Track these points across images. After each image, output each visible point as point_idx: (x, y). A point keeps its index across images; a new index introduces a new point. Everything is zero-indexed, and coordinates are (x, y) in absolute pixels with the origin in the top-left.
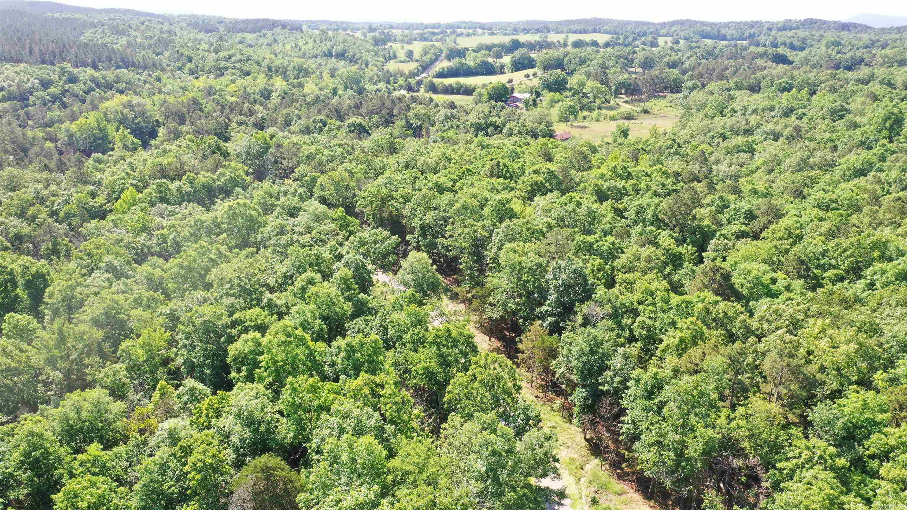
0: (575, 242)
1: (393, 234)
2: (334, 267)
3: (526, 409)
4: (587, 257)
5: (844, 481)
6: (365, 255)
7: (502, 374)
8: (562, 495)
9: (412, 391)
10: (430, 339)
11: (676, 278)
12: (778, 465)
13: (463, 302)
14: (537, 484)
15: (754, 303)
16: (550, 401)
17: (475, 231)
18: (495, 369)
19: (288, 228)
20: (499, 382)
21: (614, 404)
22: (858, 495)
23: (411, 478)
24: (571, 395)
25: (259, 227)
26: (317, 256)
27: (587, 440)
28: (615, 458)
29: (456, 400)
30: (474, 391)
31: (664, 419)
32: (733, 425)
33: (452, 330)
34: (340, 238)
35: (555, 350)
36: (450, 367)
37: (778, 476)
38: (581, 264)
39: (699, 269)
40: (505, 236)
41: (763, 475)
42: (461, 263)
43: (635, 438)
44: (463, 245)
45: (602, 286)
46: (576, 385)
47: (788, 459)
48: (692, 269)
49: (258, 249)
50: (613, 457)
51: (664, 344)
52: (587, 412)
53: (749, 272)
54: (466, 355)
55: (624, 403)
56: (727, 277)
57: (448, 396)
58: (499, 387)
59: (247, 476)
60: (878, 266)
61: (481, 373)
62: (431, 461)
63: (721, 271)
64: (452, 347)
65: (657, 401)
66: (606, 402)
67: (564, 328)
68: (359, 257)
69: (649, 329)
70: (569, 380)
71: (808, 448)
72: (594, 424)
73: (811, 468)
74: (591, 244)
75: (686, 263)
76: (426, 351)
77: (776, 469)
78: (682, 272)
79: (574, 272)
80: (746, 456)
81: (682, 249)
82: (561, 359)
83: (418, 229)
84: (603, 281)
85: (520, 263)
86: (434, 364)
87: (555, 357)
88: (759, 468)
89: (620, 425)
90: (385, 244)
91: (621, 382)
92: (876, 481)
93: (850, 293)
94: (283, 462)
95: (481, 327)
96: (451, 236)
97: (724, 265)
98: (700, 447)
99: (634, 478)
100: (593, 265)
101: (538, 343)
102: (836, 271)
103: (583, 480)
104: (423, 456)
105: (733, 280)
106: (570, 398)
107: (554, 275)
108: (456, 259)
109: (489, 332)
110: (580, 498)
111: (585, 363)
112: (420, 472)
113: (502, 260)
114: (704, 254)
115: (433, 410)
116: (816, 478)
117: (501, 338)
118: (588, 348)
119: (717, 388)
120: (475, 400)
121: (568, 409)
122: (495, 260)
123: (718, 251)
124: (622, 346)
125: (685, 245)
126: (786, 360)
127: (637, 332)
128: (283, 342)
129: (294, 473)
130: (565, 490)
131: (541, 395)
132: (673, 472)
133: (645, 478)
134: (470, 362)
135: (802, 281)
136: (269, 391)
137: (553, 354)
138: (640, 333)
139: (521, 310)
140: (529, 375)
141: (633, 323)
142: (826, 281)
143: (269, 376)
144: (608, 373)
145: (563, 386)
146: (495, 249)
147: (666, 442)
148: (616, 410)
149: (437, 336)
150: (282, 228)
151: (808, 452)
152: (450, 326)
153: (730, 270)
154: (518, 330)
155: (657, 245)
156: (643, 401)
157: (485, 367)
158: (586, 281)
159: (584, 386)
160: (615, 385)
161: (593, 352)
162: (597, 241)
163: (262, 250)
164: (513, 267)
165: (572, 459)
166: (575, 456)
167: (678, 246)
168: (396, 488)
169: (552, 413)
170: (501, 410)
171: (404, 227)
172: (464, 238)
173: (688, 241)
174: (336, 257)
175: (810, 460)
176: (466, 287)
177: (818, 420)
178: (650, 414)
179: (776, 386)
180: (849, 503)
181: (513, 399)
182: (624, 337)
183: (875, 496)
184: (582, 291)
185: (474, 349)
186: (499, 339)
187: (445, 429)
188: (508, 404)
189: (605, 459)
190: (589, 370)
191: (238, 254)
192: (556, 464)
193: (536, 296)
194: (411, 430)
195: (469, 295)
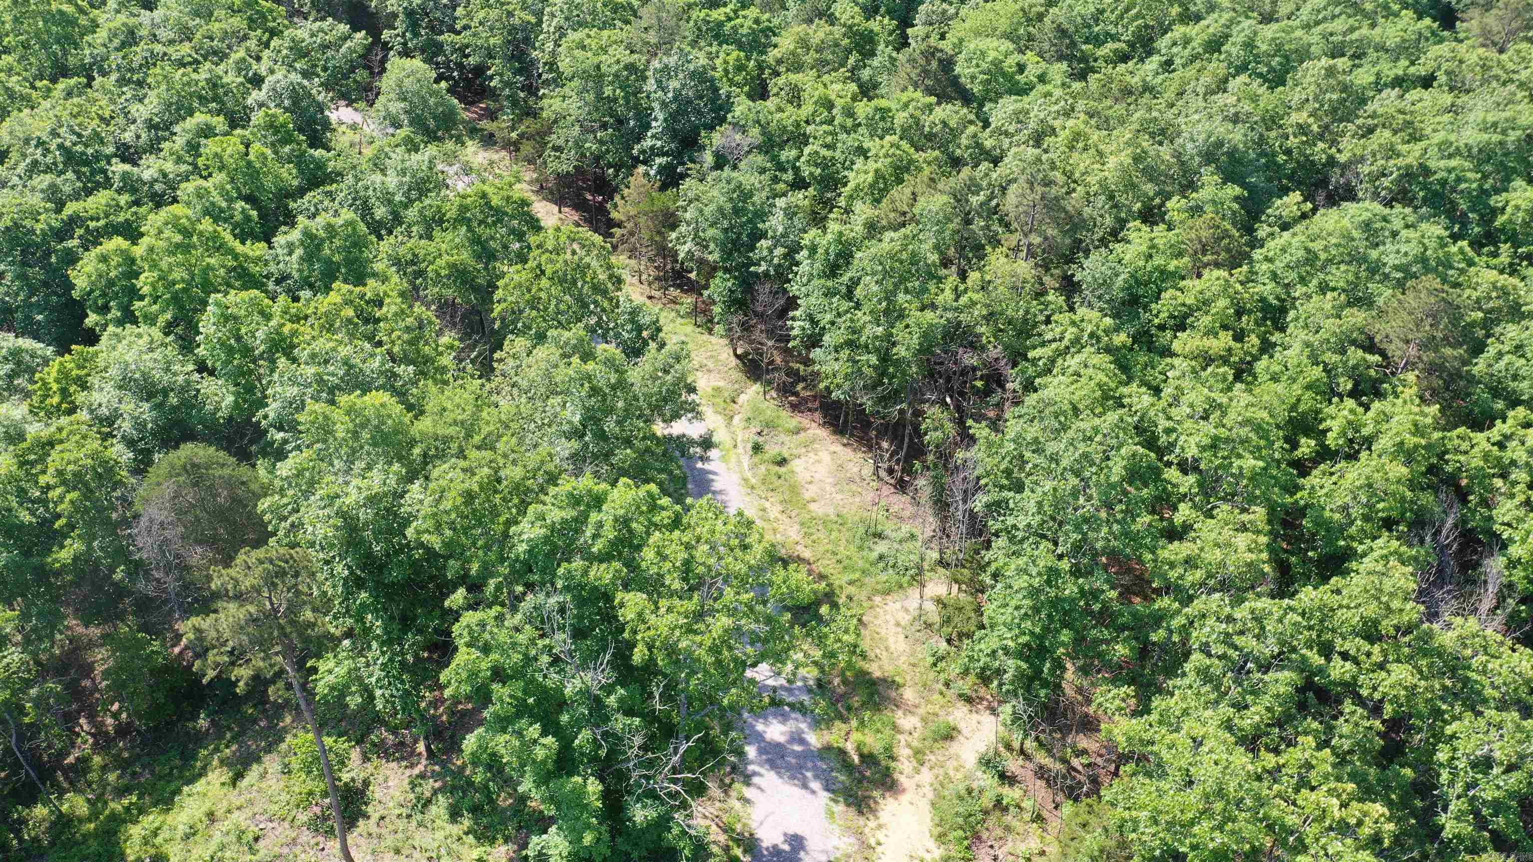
0: (692, 23)
1: (355, 29)
2: (250, 101)
3: (634, 312)
4: (714, 49)
5: (1124, 367)
6: (306, 74)
7: (587, 260)
8: (707, 443)
9: (433, 307)
10: (452, 213)
11: (866, 74)
12: (1030, 355)
13: (503, 148)
14: (666, 432)
15: (992, 105)
16: (674, 302)
17: (510, 14)
18: (574, 253)
19: (144, 32)
20: (584, 274)
21: (777, 293)
22: (1144, 383)
23: (454, 446)
24: (706, 287)
25: (82, 35)
26: (214, 83)
27: (737, 356)
28: (784, 378)
29: (513, 312)
30: (543, 295)
31: (858, 306)
32: (964, 300)
33: (491, 195)
34: (252, 44)
35: (673, 214)
36: (495, 259)
37: (1031, 371)
38: (703, 61)
39: (902, 57)
40: (567, 19)
41: (1011, 372)
42: (491, 78)
43: (814, 341)
44: (492, 41)
45: (743, 97)
46: (715, 269)
47: (1043, 344)
48: (890, 57)
49: (91, 79)
50: (780, 377)
51: (851, 185)
52: (736, 311)
53: (983, 54)
54: (520, 236)
55: (794, 289)
56: (947, 64)
57: (498, 309)
58: (585, 282)
59: (159, 484)
60: (1179, 31)
61: (551, 261)
62: (484, 414)
63: (939, 55)
64: (494, 223)
65: (845, 278)
66: (763, 291)
67: (683, 176)
68: (295, 77)
69: (825, 164)
70: (702, 262)
71: (1073, 323)
72: (746, 328)
73: (1079, 352)
74: (720, 24)
75: (881, 47)
76: (449, 236)
77: (1027, 360)
78: (876, 62)
79: (693, 75)
80: (983, 348)
81: (874, 25)
82: (683, 228)
83: (401, 16)
84: (746, 89)
85: (598, 67)
86: (465, 256)
87: (674, 227)
88: (1003, 363)
89: (789, 323)
90: (343, 50)
91: (785, 256)
92: (1169, 360)
93: (1136, 79)
94: (222, 453)
95: (541, 189)
96: (466, 27)
97: (942, 45)
98: (915, 341)
99: (817, 404)
100: (726, 62)
101: (645, 206)
102: (1117, 45)
103: (737, 419)
104: (470, 409)
105: (958, 70)
106: (706, 293)
107: (659, 82)
108: (480, 70)
109: (557, 196)
110: (735, 446)
111: (726, 231)
112: (469, 436)
113: (564, 65)
114: (909, 31)
115: (476, 337)
116: (1086, 366)
117: (580, 205)
118: (729, 206)
119: (936, 247)
120: (546, 309)
121: (704, 312)
122: (552, 66)
123: (931, 24)
124: (784, 194)
125: (878, 18)
126: (1039, 189)
127: (806, 172)
128: (178, 246)
129: (244, 471)
130: (711, 436)
131: (658, 294)
132: (874, 387)
133: (834, 402)
134: (529, 247)
135: (1064, 66)
136: (171, 338)
137: (670, 221)
138: (811, 174)
139: (608, 151)
140: (633, 262)
141: (799, 158)
142: (1101, 63)
143: (163, 311)
144: (764, 243)
145: (693, 275)
146: (550, 46)
147: (863, 339)
148: (782, 302)
149: (463, 209)
150: (131, 33)
151: (1075, 330)
152: (486, 188)
153: (951, 52)
154: (607, 189)
155: (832, 20)
156: (823, 281)
157: (557, 251)
158: (716, 90)
159: (726, 270)
160: (776, 261)
161: (737, 211)
162: (730, 19)
163: (99, 80)
164: (585, 76)
165: (717, 390)
166: (721, 384)
167: (868, 19)
168: (430, 467)
169: (679, 320)
170: (593, 320)
171: (373, 15)
172: (491, 29)
173: (883, 10)
174: (250, 81)
175: (1076, 341)
176: (506, 118)
177: (1089, 279)
178: (835, 300)
179: (1026, 235)
180: (1130, 396)
181: (611, 300)
182: (785, 182)
183: (1165, 381)
184: (711, 110)
185: (535, 226)
186: (576, 207)
187: (501, 360)
188: (604, 310)
189: (769, 383)
190: (734, 242)
191: (49, 90)
192: (693, 396)
193: (632, 123)
194: (443, 370)
195: (514, 135)
